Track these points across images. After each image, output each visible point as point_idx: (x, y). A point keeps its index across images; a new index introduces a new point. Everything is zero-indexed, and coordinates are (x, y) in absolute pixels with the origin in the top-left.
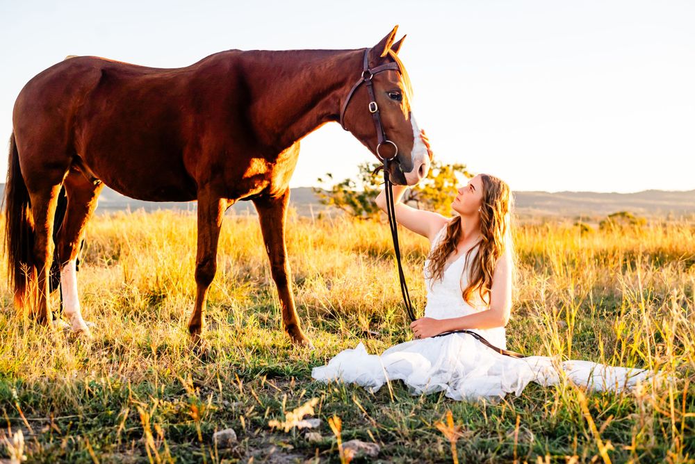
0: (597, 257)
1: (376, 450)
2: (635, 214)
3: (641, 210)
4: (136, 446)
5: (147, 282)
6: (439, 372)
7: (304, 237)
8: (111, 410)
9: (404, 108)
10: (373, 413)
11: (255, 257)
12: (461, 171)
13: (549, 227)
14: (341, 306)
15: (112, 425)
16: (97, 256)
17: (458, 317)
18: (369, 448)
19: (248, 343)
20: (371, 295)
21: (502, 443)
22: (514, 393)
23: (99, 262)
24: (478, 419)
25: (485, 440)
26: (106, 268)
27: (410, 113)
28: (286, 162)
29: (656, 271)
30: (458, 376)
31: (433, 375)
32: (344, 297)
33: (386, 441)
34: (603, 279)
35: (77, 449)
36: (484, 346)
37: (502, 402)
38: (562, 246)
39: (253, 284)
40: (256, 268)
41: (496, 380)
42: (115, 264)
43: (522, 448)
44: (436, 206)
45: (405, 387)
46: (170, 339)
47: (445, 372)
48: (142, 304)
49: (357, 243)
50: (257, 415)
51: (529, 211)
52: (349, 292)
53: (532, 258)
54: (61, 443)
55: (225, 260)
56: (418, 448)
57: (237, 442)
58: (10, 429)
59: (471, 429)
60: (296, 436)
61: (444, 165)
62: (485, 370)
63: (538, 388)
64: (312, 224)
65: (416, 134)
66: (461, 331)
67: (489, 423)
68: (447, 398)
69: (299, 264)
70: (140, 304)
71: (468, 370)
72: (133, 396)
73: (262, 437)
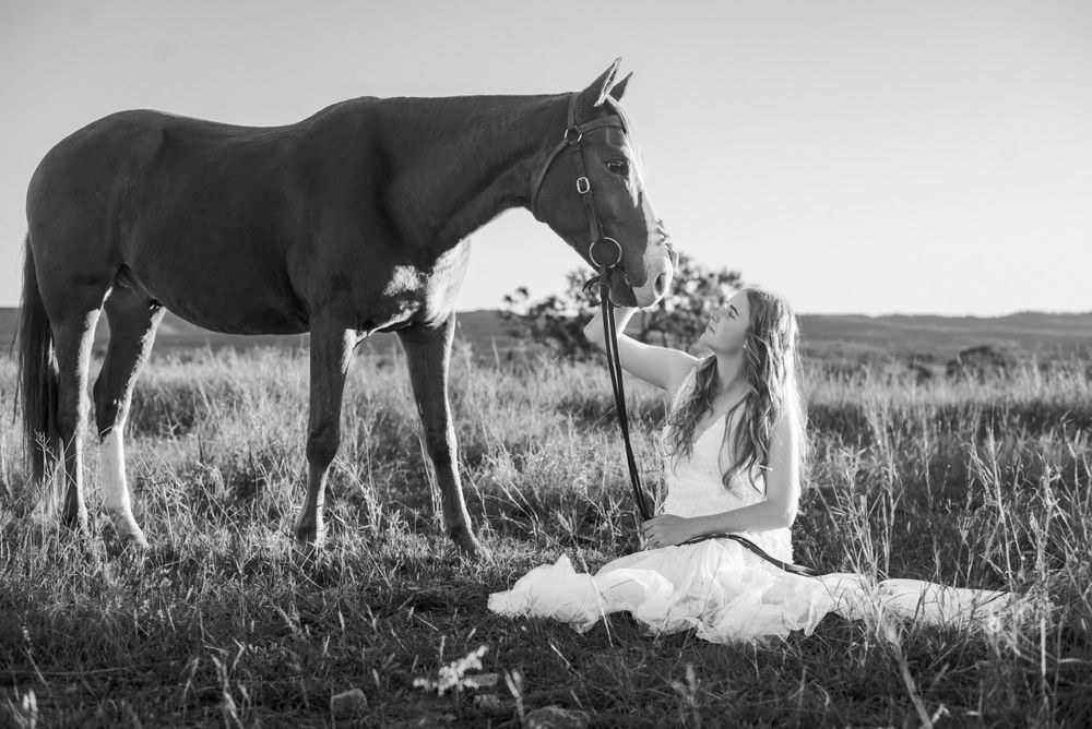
0: (940, 417)
1: (584, 721)
2: (1003, 349)
3: (1012, 343)
4: (211, 715)
5: (234, 461)
6: (687, 599)
7: (482, 390)
8: (173, 660)
9: (632, 186)
10: (582, 664)
11: (405, 421)
12: (731, 284)
13: (867, 371)
14: (537, 496)
15: (174, 682)
16: (158, 420)
17: (717, 513)
18: (572, 717)
19: (390, 556)
20: (585, 480)
21: (780, 708)
22: (802, 630)
23: (161, 430)
24: (745, 672)
25: (754, 704)
26: (171, 438)
27: (640, 194)
28: (448, 271)
29: (1030, 438)
30: (716, 605)
31: (677, 604)
32: (543, 483)
33: (598, 707)
34: (949, 452)
35: (120, 720)
36: (757, 559)
37: (783, 646)
38: (886, 400)
39: (399, 463)
40: (407, 438)
41: (776, 611)
42: (186, 432)
43: (812, 716)
44: (692, 339)
45: (633, 622)
46: (268, 550)
47: (696, 599)
48: (227, 494)
49: (566, 398)
50: (401, 667)
51: (838, 345)
52: (550, 475)
53: (841, 419)
54: (95, 710)
55: (357, 425)
56: (651, 717)
57: (369, 710)
58: (16, 689)
59: (733, 687)
60: (461, 700)
61: (705, 275)
62: (758, 595)
63: (840, 623)
64: (495, 368)
65: (651, 227)
66: (720, 535)
67: (762, 677)
68: (698, 639)
69: (473, 431)
70: (223, 495)
71: (733, 594)
72: (207, 638)
73: (407, 701)
